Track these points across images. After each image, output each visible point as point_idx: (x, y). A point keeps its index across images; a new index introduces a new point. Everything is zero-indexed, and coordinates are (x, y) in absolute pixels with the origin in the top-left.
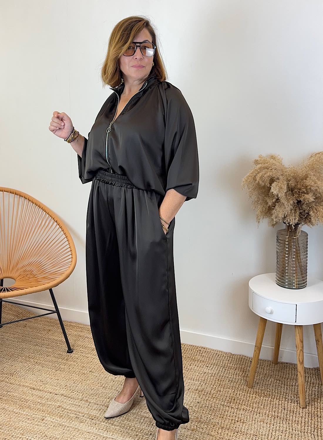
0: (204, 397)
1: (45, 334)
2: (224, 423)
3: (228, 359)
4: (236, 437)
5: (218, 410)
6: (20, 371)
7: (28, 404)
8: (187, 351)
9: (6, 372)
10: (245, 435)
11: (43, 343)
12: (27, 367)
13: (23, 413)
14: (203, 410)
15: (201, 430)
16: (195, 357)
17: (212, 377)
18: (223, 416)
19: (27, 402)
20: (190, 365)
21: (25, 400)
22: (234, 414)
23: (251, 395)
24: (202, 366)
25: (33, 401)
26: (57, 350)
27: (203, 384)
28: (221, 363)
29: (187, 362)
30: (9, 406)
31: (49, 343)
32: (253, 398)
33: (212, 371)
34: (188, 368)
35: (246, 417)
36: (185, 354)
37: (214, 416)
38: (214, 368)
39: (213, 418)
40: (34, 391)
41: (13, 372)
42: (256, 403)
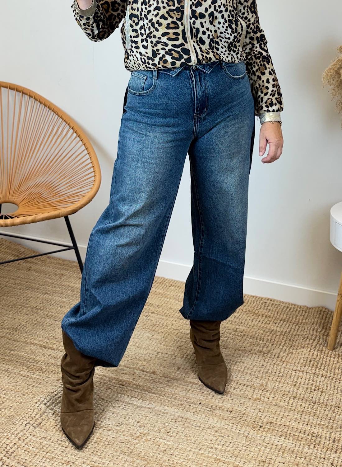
0: (270, 361)
1: (57, 280)
2: (297, 393)
3: (303, 314)
4: (313, 408)
5: (289, 377)
6: (26, 325)
7: (38, 366)
8: (247, 303)
9: (7, 327)
10: (324, 407)
11: (54, 291)
12: (35, 321)
13: (32, 376)
14: (270, 376)
15: (266, 400)
16: (258, 311)
17: (282, 337)
18: (295, 384)
19: (37, 363)
20: (252, 321)
21: (34, 361)
22: (310, 381)
23: (331, 359)
24: (268, 322)
25: (45, 362)
26: (74, 300)
27: (269, 345)
28: (294, 319)
29: (248, 317)
30: (14, 368)
31: (62, 291)
32: (335, 363)
33: (282, 329)
34: (250, 324)
35: (325, 385)
36: (245, 308)
37: (284, 383)
38: (284, 325)
39: (282, 385)
40: (46, 350)
41: (17, 326)
42: (338, 369)
